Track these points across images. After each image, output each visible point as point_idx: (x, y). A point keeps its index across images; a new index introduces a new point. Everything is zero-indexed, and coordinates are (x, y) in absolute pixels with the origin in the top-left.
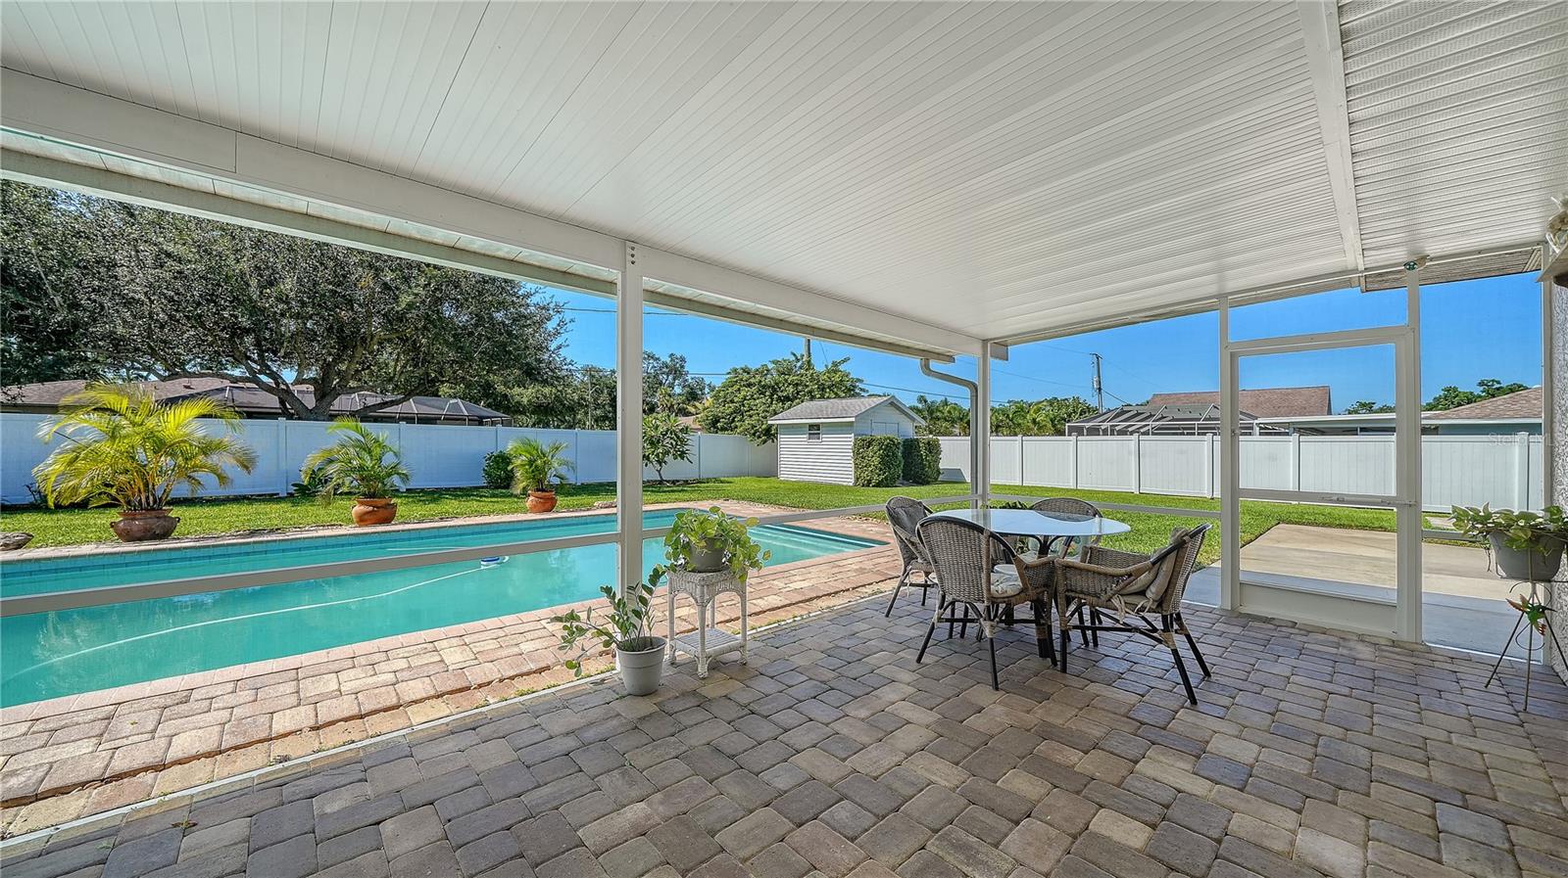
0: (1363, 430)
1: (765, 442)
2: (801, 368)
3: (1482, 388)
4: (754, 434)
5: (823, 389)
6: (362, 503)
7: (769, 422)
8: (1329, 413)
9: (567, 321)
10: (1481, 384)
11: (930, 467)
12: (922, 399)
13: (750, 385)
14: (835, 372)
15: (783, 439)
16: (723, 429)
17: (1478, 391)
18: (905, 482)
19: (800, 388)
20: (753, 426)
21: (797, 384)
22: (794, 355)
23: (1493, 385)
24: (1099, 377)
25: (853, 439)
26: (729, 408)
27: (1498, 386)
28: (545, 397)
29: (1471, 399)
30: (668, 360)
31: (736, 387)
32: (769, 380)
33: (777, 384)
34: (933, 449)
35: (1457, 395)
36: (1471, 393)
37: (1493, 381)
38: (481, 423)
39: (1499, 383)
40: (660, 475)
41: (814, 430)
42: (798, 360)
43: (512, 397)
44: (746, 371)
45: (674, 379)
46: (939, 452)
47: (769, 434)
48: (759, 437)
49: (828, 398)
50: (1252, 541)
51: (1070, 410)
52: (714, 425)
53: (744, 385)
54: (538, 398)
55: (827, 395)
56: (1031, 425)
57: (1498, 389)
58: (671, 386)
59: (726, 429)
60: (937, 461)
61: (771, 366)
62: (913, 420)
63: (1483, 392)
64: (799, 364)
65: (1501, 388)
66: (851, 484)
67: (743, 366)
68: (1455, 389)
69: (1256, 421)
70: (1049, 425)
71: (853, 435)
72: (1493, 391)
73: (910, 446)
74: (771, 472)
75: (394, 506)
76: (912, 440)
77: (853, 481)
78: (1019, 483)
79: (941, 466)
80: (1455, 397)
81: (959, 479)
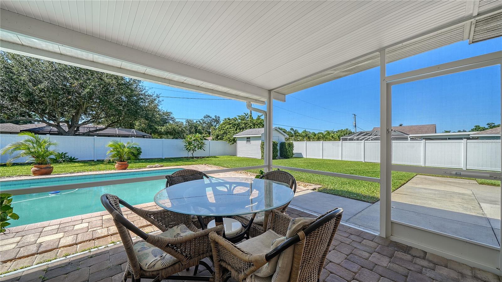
0: (449, 139)
1: (233, 143)
2: (248, 118)
3: (488, 126)
4: (229, 141)
5: (255, 125)
6: (35, 167)
7: (234, 136)
8: (436, 133)
9: (161, 101)
10: (488, 124)
11: (289, 152)
12: (292, 129)
13: (230, 124)
14: (259, 119)
15: (238, 142)
16: (220, 139)
17: (487, 127)
18: (281, 158)
19: (247, 125)
20: (229, 138)
21: (246, 124)
22: (245, 114)
23: (492, 125)
24: (355, 122)
25: (261, 142)
26: (222, 132)
27: (494, 125)
28: (170, 129)
29: (484, 129)
30: (214, 118)
31: (225, 125)
32: (237, 122)
33: (239, 123)
34: (291, 145)
35: (479, 128)
36: (484, 127)
37: (492, 123)
38: (144, 138)
39: (494, 124)
40: (193, 155)
41: (248, 139)
42: (246, 115)
43: (158, 129)
44: (229, 119)
45: (216, 124)
46: (293, 147)
47: (234, 141)
48: (231, 142)
49: (256, 128)
50: (405, 184)
51: (345, 133)
52: (217, 138)
53: (228, 124)
54: (167, 130)
55: (256, 127)
56: (331, 138)
57: (494, 126)
58: (215, 126)
59: (221, 139)
60: (292, 150)
61: (237, 118)
62: (284, 136)
63: (488, 127)
64: (247, 117)
65: (495, 125)
66: (260, 158)
67: (228, 118)
68: (479, 126)
69: (409, 136)
70: (337, 138)
71: (261, 141)
72: (492, 126)
73: (282, 145)
74: (235, 154)
75: (52, 167)
76: (283, 143)
77: (261, 157)
78: (321, 158)
79: (294, 152)
80: (479, 129)
81: (301, 157)
